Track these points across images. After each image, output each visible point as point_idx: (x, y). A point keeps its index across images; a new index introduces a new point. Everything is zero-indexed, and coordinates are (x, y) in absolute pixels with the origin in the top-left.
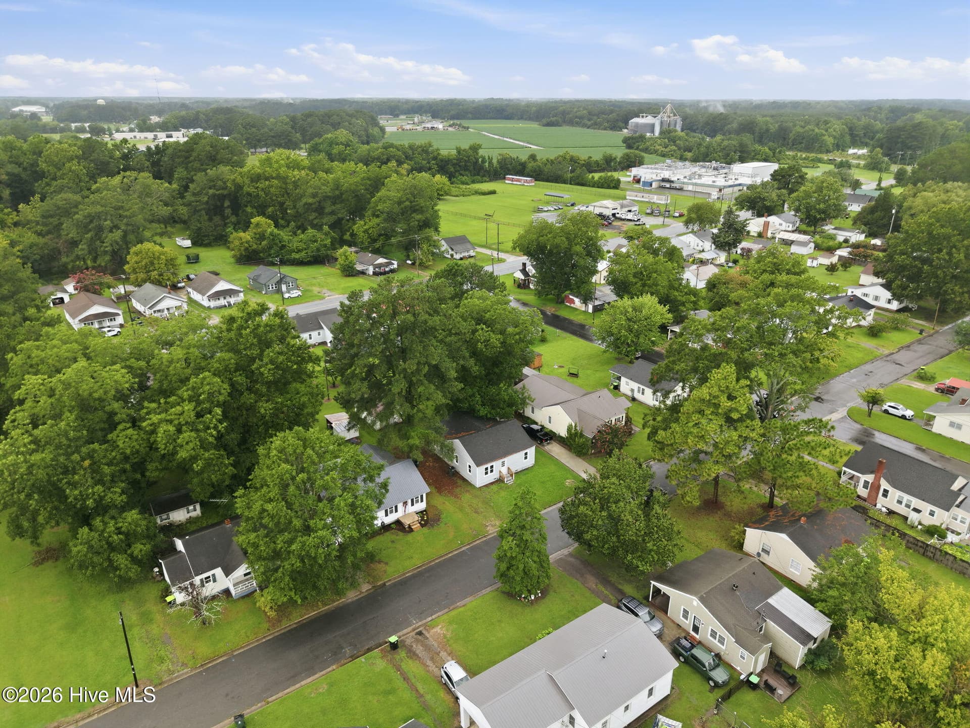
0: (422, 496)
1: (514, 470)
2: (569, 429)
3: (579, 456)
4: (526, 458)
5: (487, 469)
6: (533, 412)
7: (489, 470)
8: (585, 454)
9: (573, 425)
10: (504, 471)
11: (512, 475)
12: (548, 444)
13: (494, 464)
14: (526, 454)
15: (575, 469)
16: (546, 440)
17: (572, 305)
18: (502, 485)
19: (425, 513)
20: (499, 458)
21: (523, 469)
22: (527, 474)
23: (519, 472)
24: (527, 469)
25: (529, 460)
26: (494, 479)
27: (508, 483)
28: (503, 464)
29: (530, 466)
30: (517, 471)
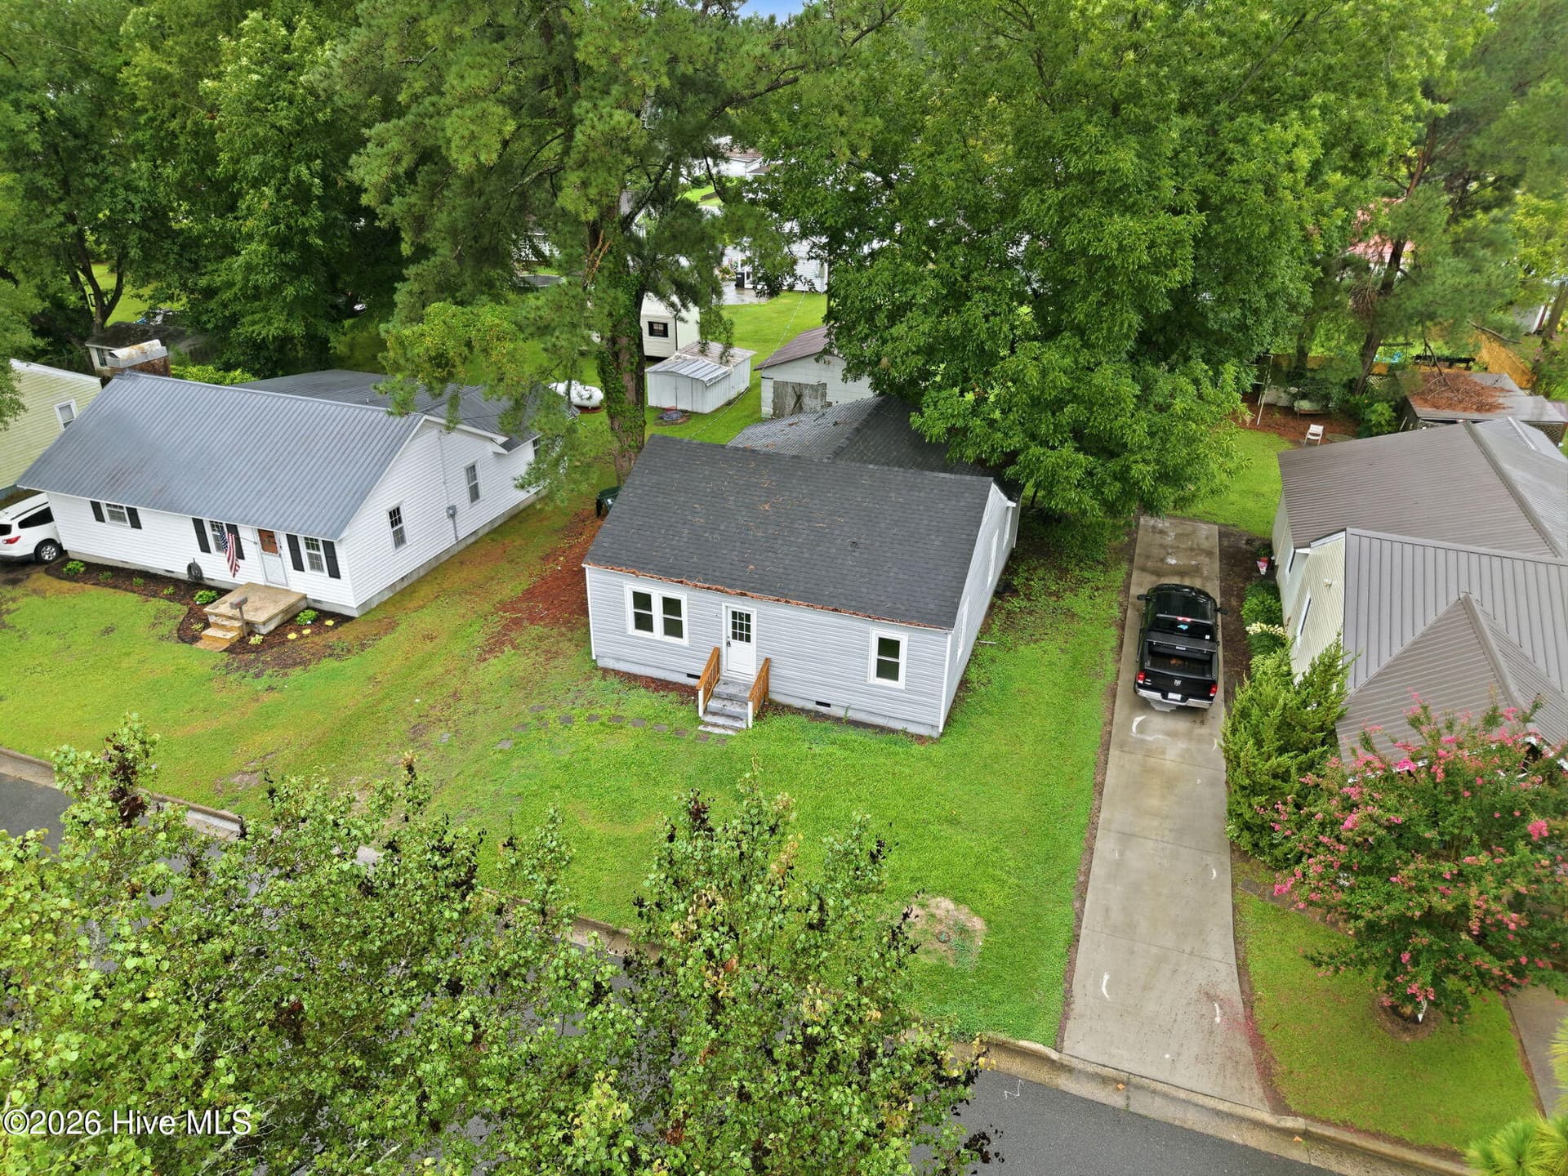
0: (330, 550)
4: (887, 670)
5: (643, 599)
6: (1291, 566)
7: (657, 613)
10: (742, 662)
13: (680, 594)
14: (890, 648)
19: (330, 623)
20: (715, 582)
21: (852, 715)
22: (844, 745)
23: (825, 717)
24: (882, 729)
25: (907, 691)
26: (690, 676)
27: (707, 724)
28: (741, 628)
29: (913, 729)
30: (822, 709)
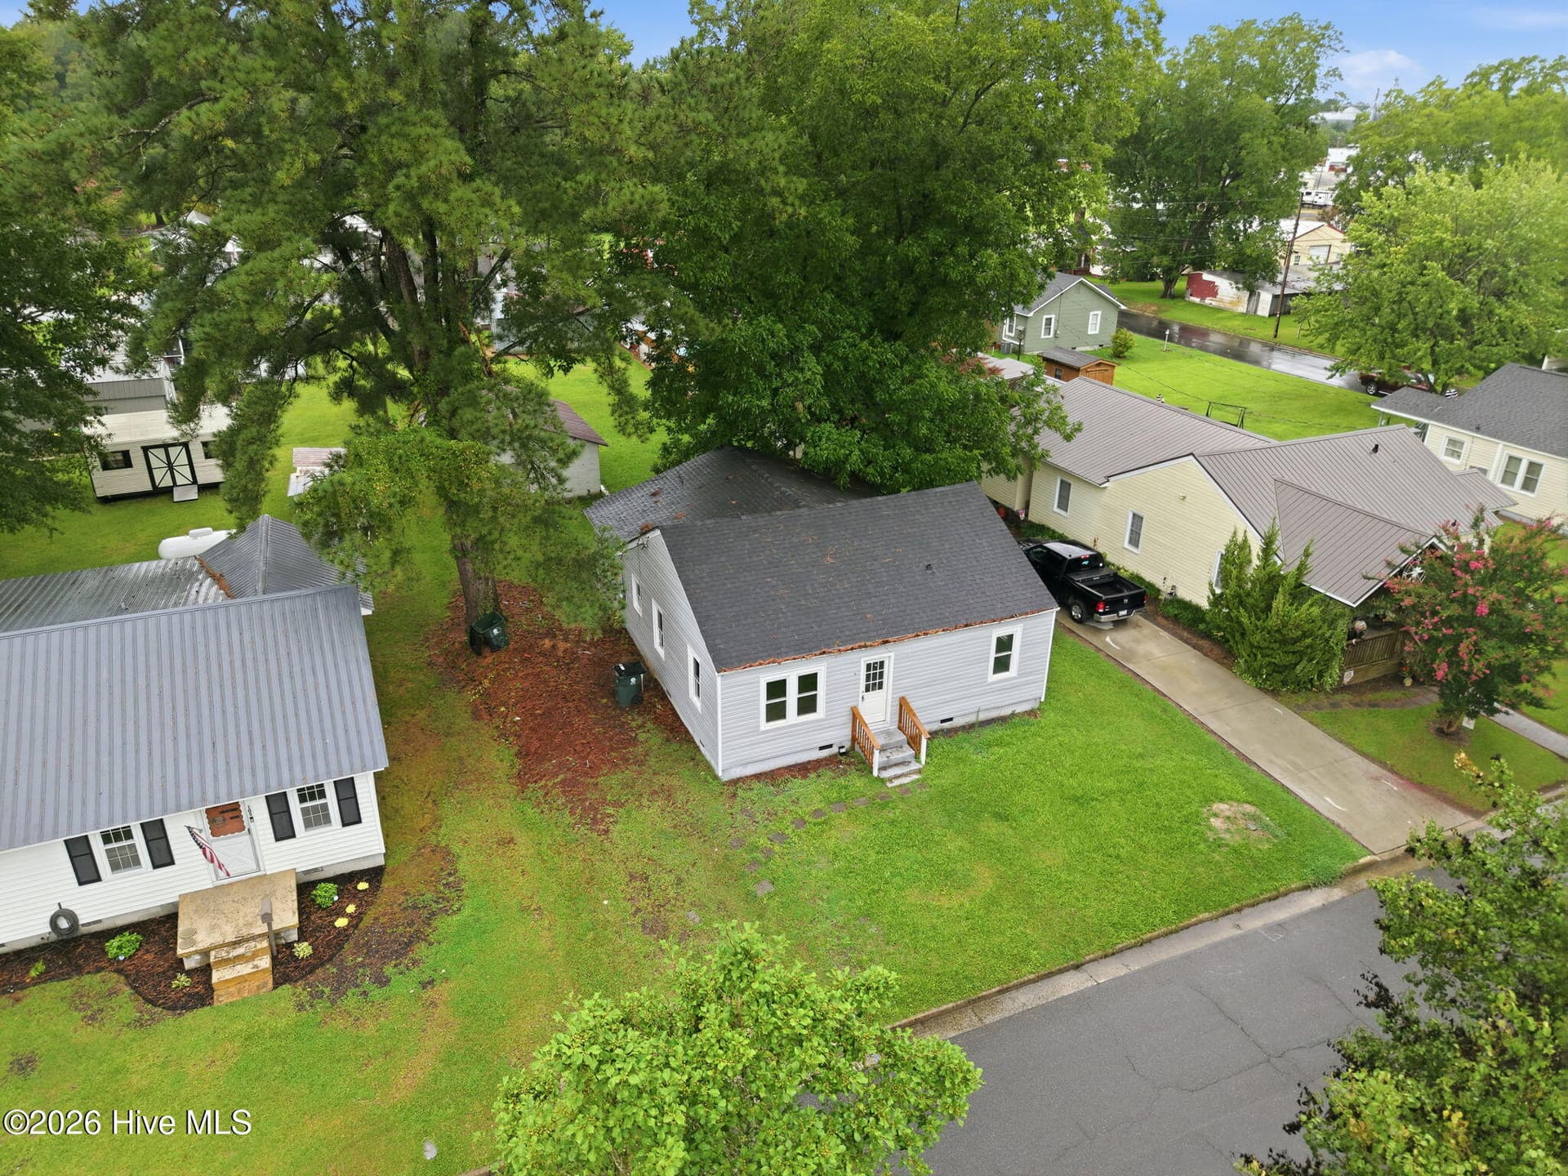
0: (346, 790)
1: (928, 718)
2: (1233, 559)
3: (1274, 693)
4: (1002, 665)
5: (777, 689)
6: (1064, 503)
7: (792, 696)
8: (1304, 685)
9: (1256, 545)
10: (878, 711)
11: (914, 742)
12: (1119, 624)
13: (818, 666)
14: (1005, 644)
15: (1254, 752)
16: (1115, 605)
17: (1208, 301)
18: (857, 782)
19: (363, 886)
20: (854, 640)
21: (983, 717)
22: (1000, 743)
23: (955, 730)
24: (1002, 720)
25: (1020, 675)
26: (821, 748)
27: (890, 780)
28: (875, 677)
29: (1020, 709)
30: (946, 725)
